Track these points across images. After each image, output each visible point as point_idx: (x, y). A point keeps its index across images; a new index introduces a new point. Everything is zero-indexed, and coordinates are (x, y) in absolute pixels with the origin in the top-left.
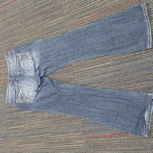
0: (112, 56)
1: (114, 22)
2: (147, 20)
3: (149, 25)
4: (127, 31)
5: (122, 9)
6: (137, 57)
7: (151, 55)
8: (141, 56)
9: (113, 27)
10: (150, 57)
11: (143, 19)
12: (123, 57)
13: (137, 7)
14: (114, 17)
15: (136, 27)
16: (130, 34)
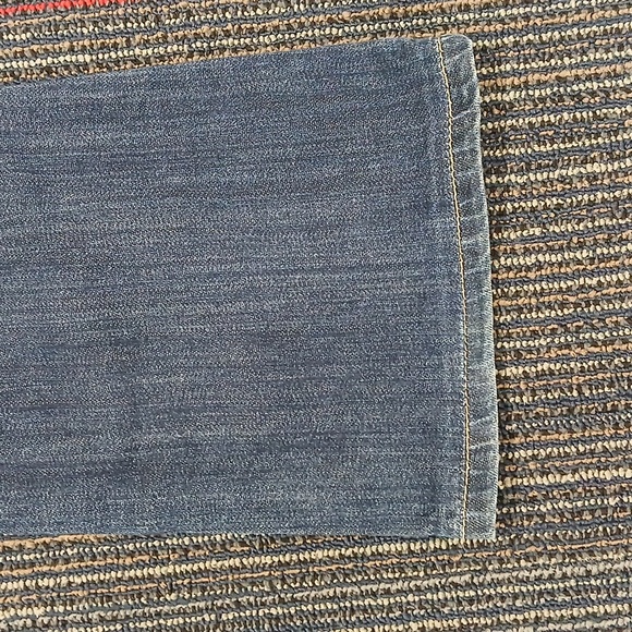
0: (28, 544)
1: (80, 166)
2: (470, 230)
3: (480, 287)
4: (237, 297)
5: (190, 33)
6: (315, 600)
7: (471, 601)
8: (363, 595)
9: (68, 217)
10: (451, 615)
11: (423, 207)
12: (157, 571)
13: (376, 54)
14: (95, 114)
15: (336, 270)
16: (266, 339)
